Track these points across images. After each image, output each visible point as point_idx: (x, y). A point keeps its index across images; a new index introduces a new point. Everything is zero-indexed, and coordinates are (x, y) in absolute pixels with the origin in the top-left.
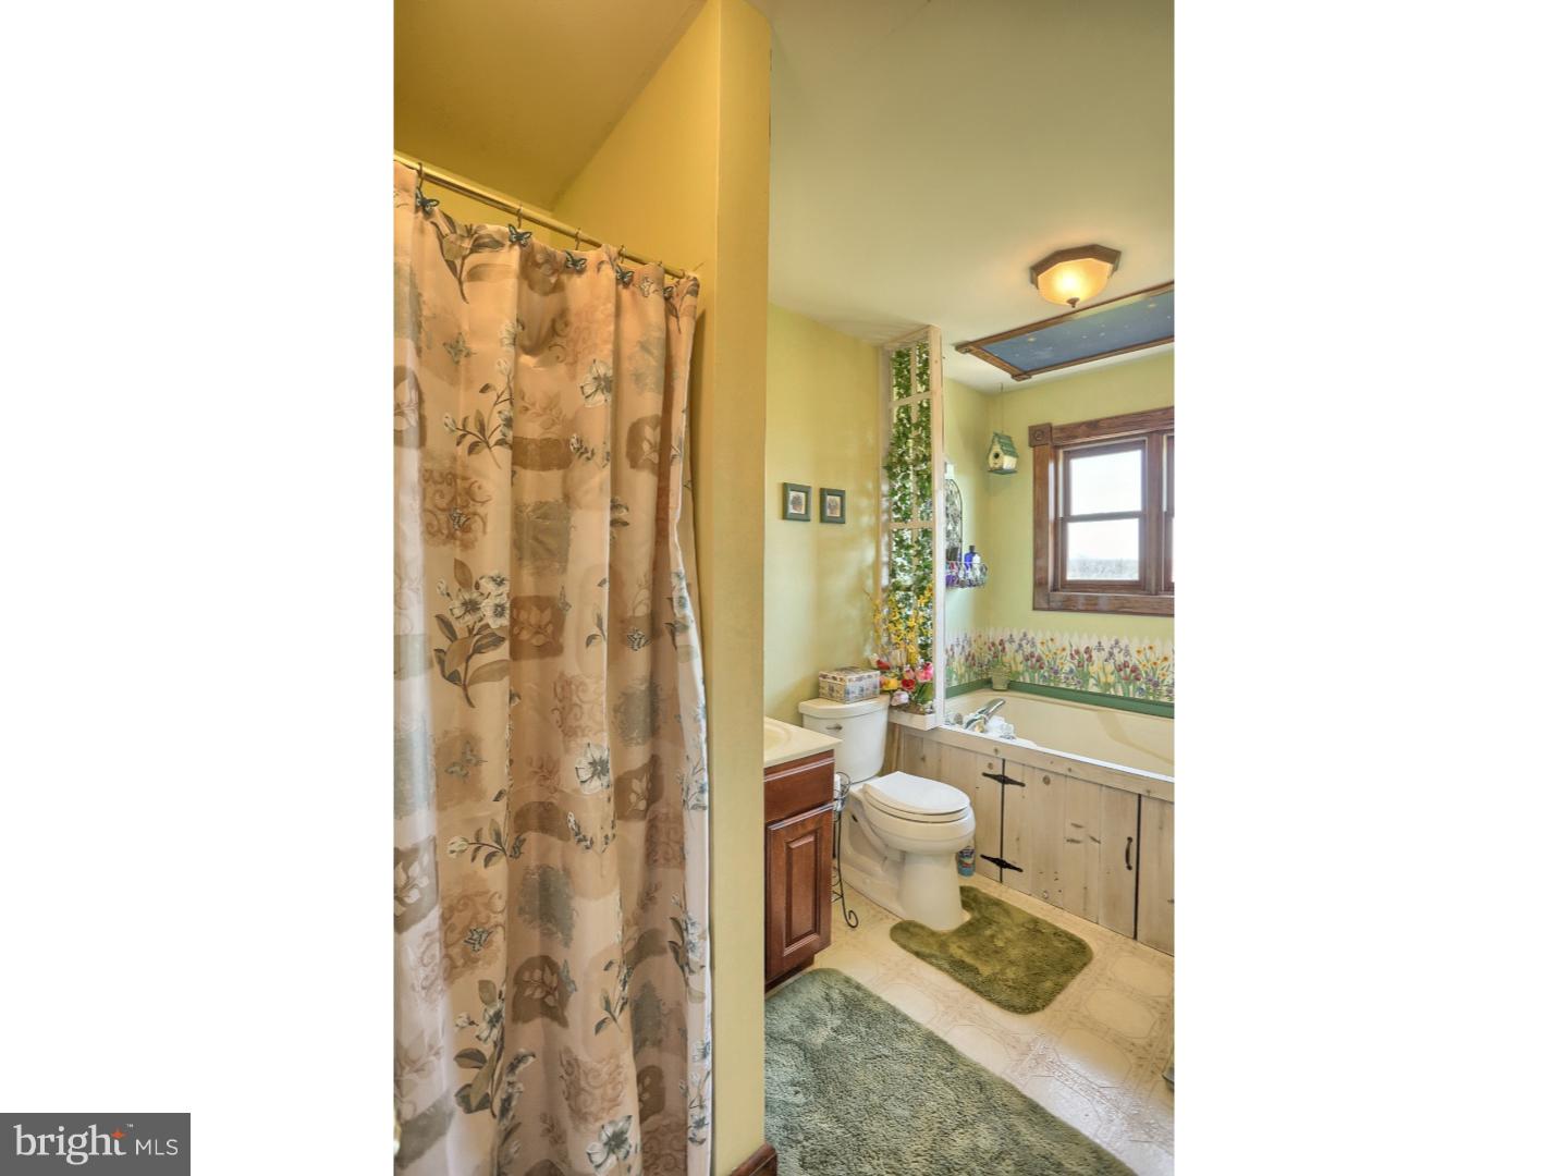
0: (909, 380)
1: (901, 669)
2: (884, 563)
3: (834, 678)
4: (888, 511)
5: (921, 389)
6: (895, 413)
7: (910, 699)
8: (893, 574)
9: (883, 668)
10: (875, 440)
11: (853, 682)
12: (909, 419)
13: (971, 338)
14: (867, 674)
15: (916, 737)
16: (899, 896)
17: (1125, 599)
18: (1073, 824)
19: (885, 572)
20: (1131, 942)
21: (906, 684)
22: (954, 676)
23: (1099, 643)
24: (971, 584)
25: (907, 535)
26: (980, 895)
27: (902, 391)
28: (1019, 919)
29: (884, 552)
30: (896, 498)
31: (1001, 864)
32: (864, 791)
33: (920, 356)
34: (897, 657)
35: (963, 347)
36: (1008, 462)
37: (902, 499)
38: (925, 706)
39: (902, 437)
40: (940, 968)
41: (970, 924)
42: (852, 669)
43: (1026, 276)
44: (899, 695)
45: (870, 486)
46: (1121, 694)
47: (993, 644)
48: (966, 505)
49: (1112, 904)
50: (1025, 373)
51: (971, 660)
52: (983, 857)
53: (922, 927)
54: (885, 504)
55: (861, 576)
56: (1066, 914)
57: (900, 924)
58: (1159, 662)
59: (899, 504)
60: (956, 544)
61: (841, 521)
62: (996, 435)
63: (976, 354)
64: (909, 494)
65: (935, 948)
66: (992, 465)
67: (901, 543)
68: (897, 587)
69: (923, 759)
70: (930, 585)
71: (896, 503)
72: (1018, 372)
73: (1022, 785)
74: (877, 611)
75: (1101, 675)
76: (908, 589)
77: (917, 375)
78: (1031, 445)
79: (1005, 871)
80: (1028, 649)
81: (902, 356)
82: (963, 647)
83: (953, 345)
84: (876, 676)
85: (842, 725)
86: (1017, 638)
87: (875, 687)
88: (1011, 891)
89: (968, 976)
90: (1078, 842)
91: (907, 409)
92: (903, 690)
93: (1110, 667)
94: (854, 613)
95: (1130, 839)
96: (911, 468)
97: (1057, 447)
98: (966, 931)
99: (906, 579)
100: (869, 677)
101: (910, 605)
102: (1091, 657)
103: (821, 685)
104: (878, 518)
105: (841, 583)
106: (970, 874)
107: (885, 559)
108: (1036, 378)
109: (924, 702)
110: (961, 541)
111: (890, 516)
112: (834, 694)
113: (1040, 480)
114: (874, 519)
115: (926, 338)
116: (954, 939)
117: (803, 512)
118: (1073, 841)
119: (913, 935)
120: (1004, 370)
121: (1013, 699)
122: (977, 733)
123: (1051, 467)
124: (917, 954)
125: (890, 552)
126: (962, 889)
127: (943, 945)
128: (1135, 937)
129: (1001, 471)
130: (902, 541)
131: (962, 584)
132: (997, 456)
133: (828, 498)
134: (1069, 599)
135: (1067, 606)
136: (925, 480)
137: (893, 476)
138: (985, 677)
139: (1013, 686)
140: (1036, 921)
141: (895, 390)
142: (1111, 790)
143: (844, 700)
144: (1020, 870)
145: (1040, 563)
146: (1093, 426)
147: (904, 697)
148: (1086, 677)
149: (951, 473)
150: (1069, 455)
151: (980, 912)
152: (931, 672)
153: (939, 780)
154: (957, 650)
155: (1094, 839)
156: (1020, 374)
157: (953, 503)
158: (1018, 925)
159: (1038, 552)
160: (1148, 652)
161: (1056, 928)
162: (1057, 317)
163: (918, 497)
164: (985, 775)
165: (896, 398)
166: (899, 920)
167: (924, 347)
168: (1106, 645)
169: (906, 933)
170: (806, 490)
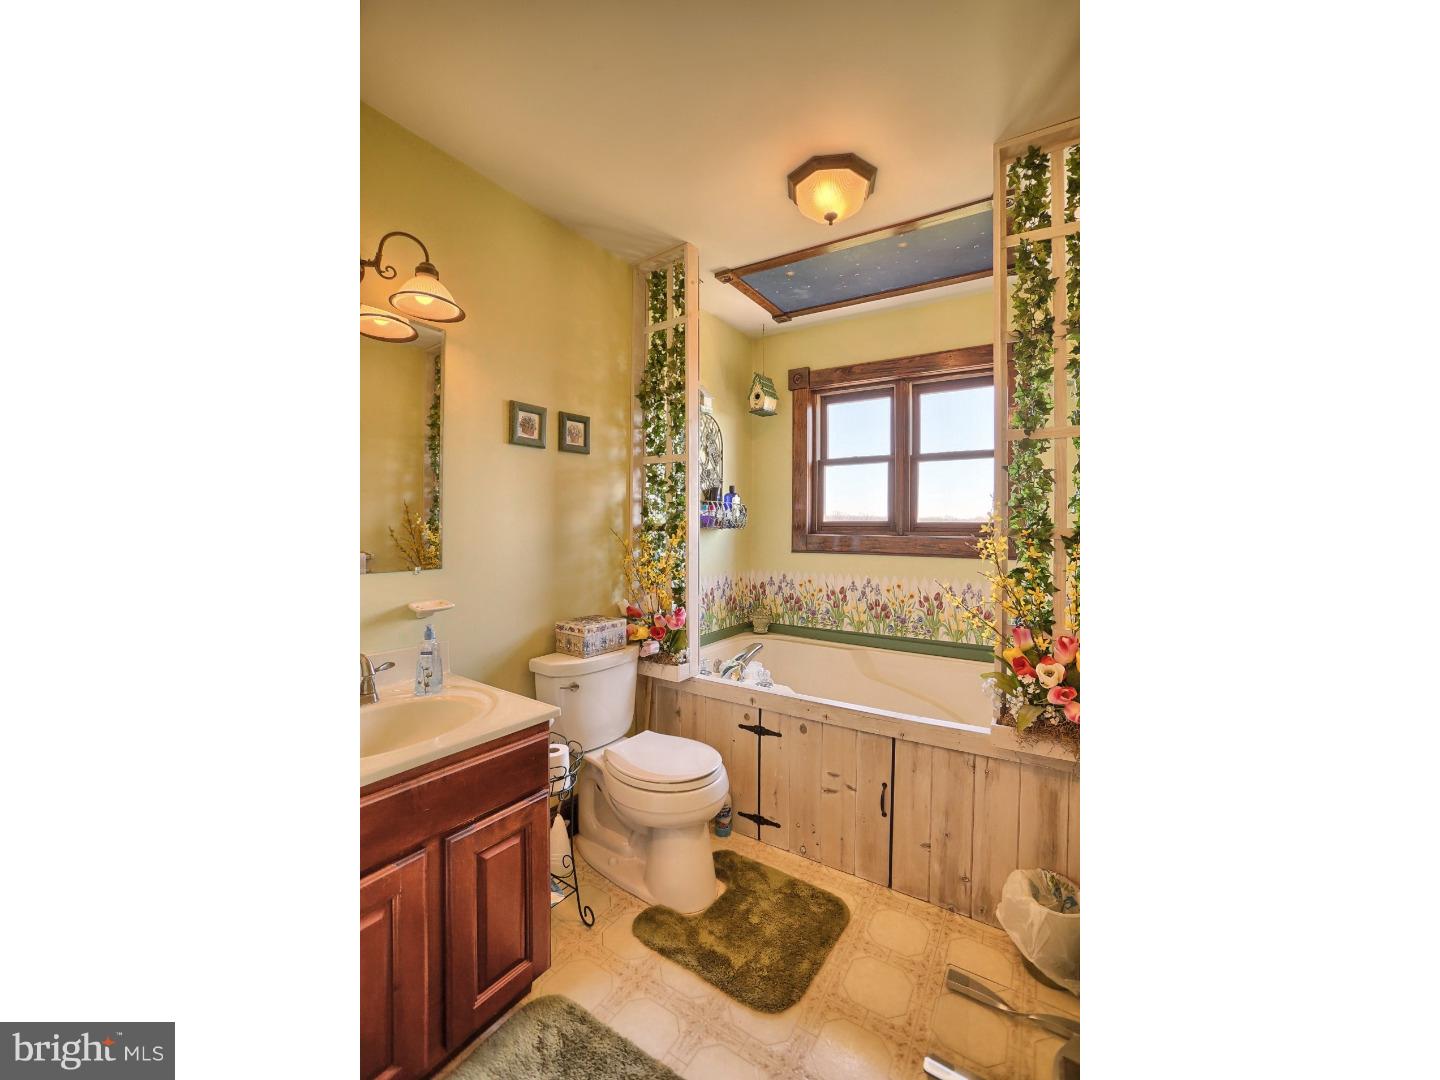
0: (664, 302)
1: (652, 614)
2: (635, 501)
3: (572, 629)
4: (641, 445)
5: (677, 313)
6: (650, 340)
7: (661, 648)
8: (645, 513)
9: (632, 616)
10: (629, 365)
11: (593, 634)
12: (664, 346)
13: (731, 265)
14: (610, 623)
15: (670, 690)
16: (646, 878)
17: (876, 540)
18: (829, 773)
19: (637, 510)
20: (886, 891)
21: (655, 633)
22: (714, 621)
23: (853, 583)
24: (730, 525)
25: (661, 470)
26: (736, 860)
27: (657, 315)
28: (776, 883)
29: (636, 487)
30: (650, 430)
31: (759, 820)
32: (605, 758)
33: (677, 277)
34: (649, 603)
35: (723, 275)
36: (768, 403)
37: (656, 432)
38: (678, 656)
39: (658, 363)
40: (686, 966)
41: (724, 898)
42: (594, 618)
43: (782, 186)
44: (649, 644)
45: (621, 415)
46: (872, 632)
47: (754, 587)
48: (727, 444)
49: (868, 853)
50: (785, 314)
51: (732, 604)
52: (741, 814)
53: (670, 913)
54: (638, 436)
55: (609, 515)
56: (824, 869)
57: (645, 913)
58: (906, 600)
59: (653, 437)
60: (717, 484)
61: (584, 450)
62: (757, 375)
63: (737, 285)
64: (663, 426)
65: (684, 938)
66: (753, 406)
67: (653, 479)
68: (649, 527)
69: (678, 713)
70: (682, 523)
71: (649, 436)
72: (779, 313)
73: (779, 735)
74: (627, 552)
75: (855, 613)
76: (661, 528)
77: (673, 297)
78: (790, 389)
79: (764, 828)
80: (787, 591)
81: (658, 278)
82: (724, 591)
83: (712, 271)
84: (622, 625)
85: (578, 683)
86: (776, 581)
87: (622, 638)
88: (769, 849)
89: (719, 973)
90: (835, 792)
91: (661, 335)
92: (653, 639)
93: (863, 606)
94: (600, 555)
95: (885, 785)
96: (665, 397)
97: (814, 392)
98: (720, 909)
99: (659, 518)
100: (613, 626)
101: (664, 545)
102: (845, 596)
103: (559, 637)
104: (629, 452)
105: (584, 521)
106: (727, 835)
107: (637, 496)
108: (797, 320)
109: (677, 651)
110: (721, 482)
111: (643, 450)
112: (572, 648)
113: (799, 426)
114: (624, 453)
115: (682, 257)
116: (706, 923)
117: (536, 436)
118: (829, 791)
119: (660, 925)
120: (765, 308)
121: (771, 642)
122: (733, 682)
123: (810, 411)
124: (662, 951)
125: (643, 488)
126: (717, 856)
127: (692, 934)
128: (890, 886)
129: (761, 412)
130: (655, 476)
131: (720, 525)
132: (758, 396)
133: (569, 424)
134: (825, 540)
135: (824, 548)
136: (679, 409)
137: (646, 407)
138: (746, 620)
139: (773, 628)
140: (793, 883)
141: (651, 313)
142: (866, 735)
143: (581, 655)
144: (778, 826)
145: (799, 507)
146: (847, 372)
147: (654, 647)
148: (841, 617)
149: (708, 405)
150: (826, 401)
151: (735, 881)
152: (683, 618)
153: (694, 737)
154: (718, 594)
155: (850, 787)
156: (781, 315)
157: (713, 442)
158: (775, 892)
159: (797, 497)
160: (897, 589)
161: (813, 889)
162: (816, 247)
163: (672, 428)
164: (741, 726)
165: (651, 322)
166: (646, 907)
167: (680, 269)
168: (859, 585)
169: (653, 922)
170: (541, 413)
